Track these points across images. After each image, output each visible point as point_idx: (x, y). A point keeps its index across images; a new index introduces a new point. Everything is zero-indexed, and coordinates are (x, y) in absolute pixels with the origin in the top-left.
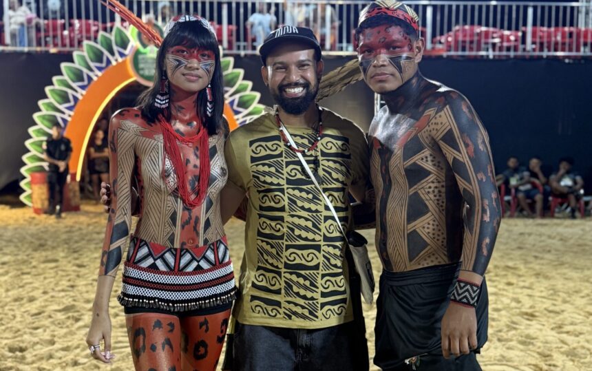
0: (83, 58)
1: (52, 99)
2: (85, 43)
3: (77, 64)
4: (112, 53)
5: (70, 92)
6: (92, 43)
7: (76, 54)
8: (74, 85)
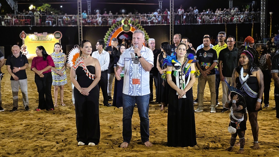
0: (113, 27)
1: (107, 35)
2: (114, 24)
3: (112, 28)
4: (119, 26)
5: (111, 34)
6: (115, 24)
7: (112, 26)
8: (111, 32)
